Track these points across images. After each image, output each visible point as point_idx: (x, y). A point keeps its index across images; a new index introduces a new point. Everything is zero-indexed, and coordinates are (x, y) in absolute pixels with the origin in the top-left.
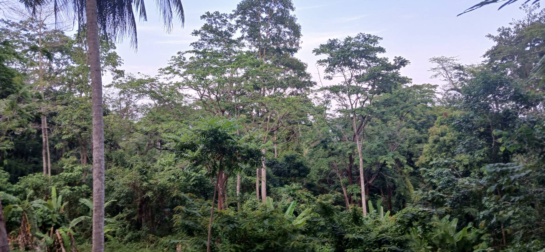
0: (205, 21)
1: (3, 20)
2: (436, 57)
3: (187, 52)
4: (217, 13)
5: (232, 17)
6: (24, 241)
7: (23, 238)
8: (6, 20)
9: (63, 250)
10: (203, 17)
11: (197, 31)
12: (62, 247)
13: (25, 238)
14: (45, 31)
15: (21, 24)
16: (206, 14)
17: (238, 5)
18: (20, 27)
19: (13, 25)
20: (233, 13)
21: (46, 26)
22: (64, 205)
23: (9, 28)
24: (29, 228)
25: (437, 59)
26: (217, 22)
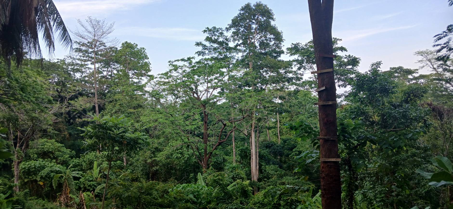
0: (207, 35)
1: (77, 42)
2: (421, 51)
3: (176, 61)
4: (214, 28)
5: (227, 29)
6: (65, 200)
7: (64, 198)
8: (78, 42)
9: (85, 207)
10: (205, 31)
11: (198, 43)
12: (85, 205)
13: (65, 198)
14: (105, 48)
15: (88, 44)
16: (206, 29)
17: (232, 20)
18: (88, 46)
19: (83, 45)
20: (228, 27)
21: (105, 44)
22: (100, 175)
23: (82, 47)
24: (69, 191)
25: (422, 52)
26: (216, 34)
